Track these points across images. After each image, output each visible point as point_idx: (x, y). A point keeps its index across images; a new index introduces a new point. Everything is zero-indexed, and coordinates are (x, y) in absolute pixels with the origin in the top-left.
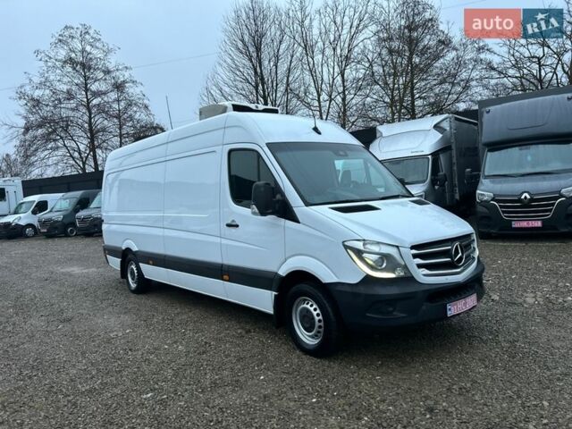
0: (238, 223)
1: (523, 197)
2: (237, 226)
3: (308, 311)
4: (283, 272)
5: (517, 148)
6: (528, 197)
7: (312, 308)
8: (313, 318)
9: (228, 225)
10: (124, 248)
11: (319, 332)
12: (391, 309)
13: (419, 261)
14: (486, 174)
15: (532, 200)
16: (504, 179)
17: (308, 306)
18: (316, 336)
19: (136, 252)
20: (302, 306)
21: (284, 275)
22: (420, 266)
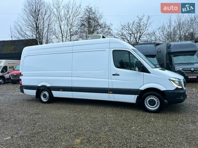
0: (119, 74)
3: (152, 100)
7: (154, 98)
8: (155, 102)
10: (40, 86)
19: (50, 87)
20: (150, 98)
21: (143, 90)
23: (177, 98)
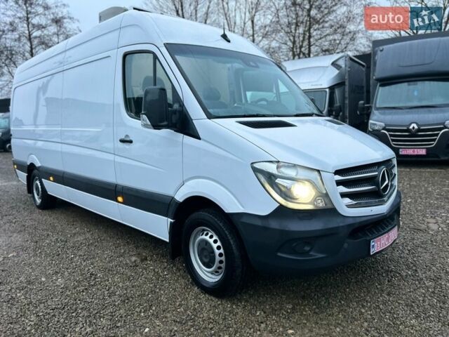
0: (131, 139)
1: (411, 127)
2: (131, 142)
3: (207, 243)
4: (180, 197)
5: (406, 84)
6: (416, 127)
7: (212, 239)
8: (213, 252)
9: (122, 141)
10: (28, 164)
11: (220, 268)
12: (307, 248)
13: (343, 189)
14: (378, 106)
15: (419, 130)
16: (394, 111)
17: (207, 238)
18: (217, 272)
19: (39, 167)
20: (201, 237)
21: (181, 201)
22: (343, 195)
23: (279, 254)
